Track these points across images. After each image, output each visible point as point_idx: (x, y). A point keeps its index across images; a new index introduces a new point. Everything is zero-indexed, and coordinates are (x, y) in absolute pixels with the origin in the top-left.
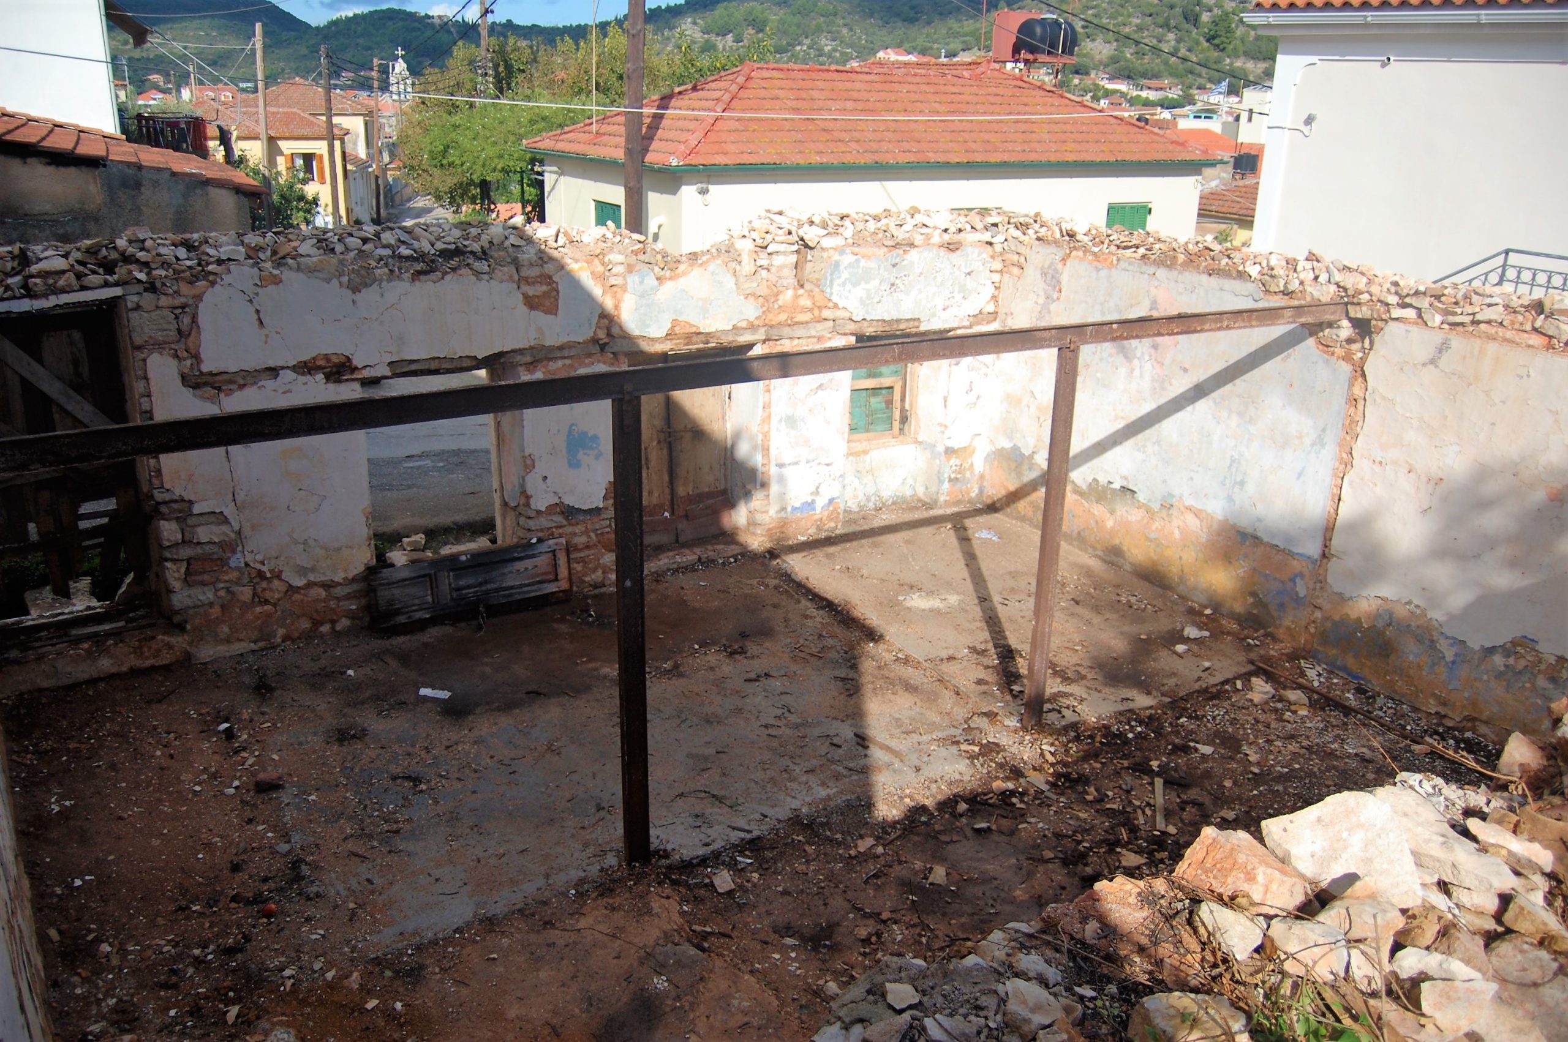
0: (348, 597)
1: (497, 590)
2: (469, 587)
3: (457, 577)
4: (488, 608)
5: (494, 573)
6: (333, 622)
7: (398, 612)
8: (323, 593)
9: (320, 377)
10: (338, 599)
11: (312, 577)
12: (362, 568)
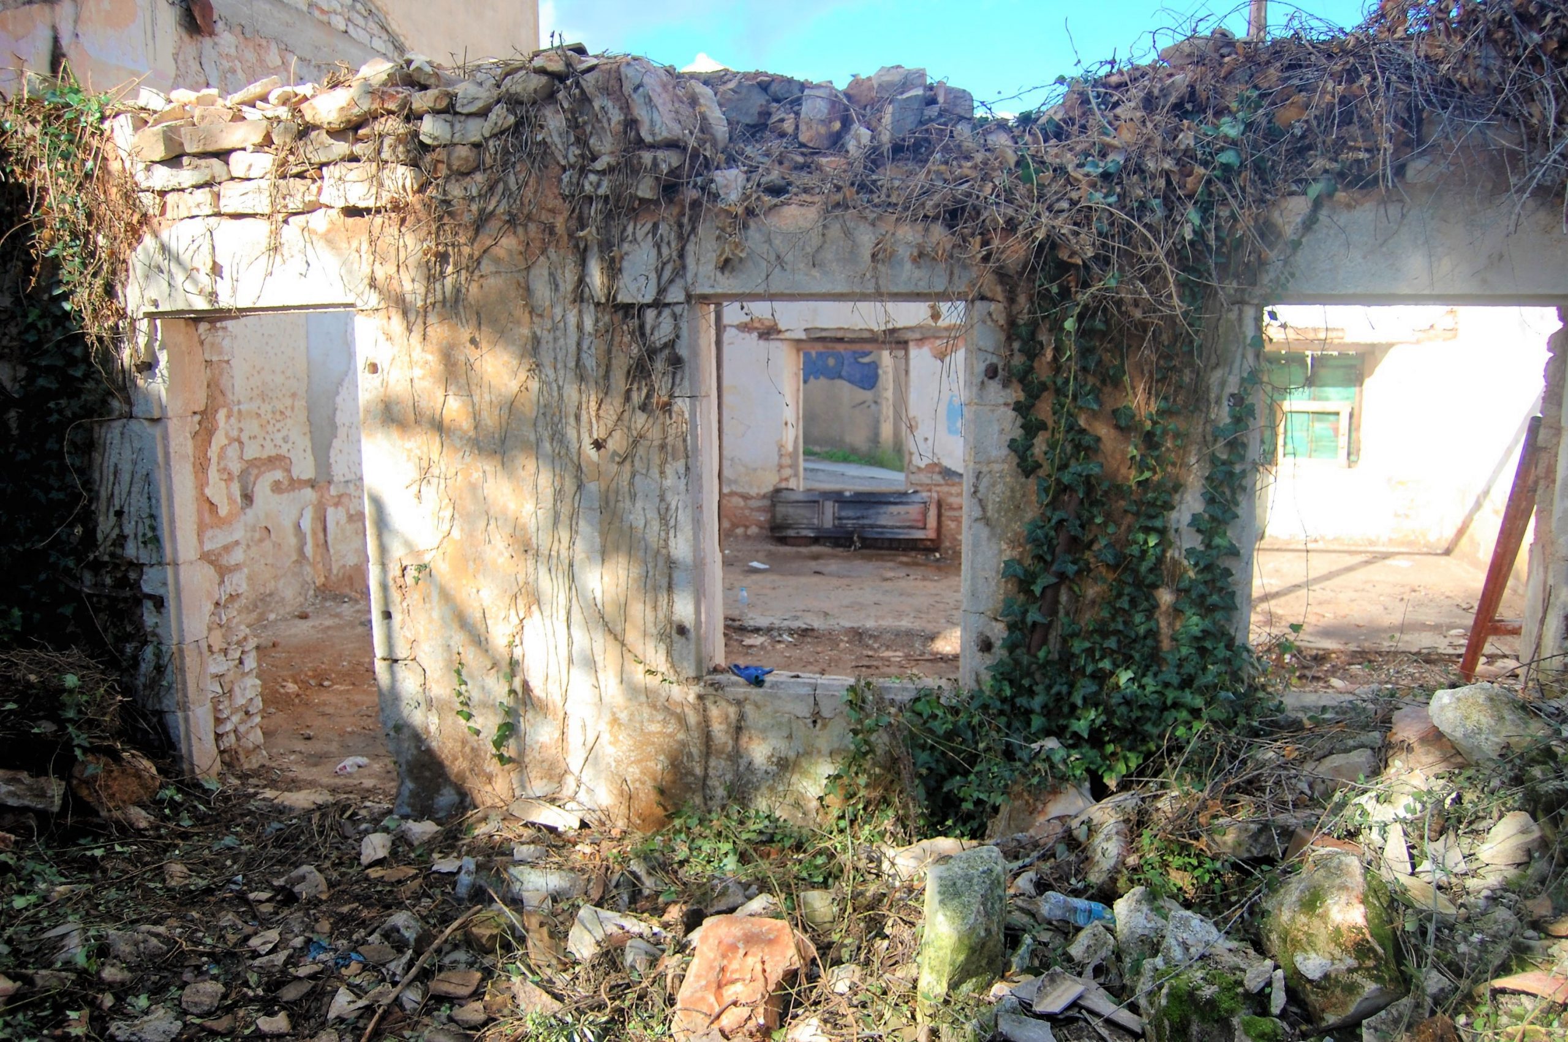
0: (759, 509)
1: (872, 526)
2: (848, 518)
3: (840, 509)
4: (863, 539)
5: (871, 511)
6: (746, 527)
7: (789, 527)
8: (741, 503)
9: (755, 335)
10: (752, 509)
11: (734, 488)
12: (771, 488)
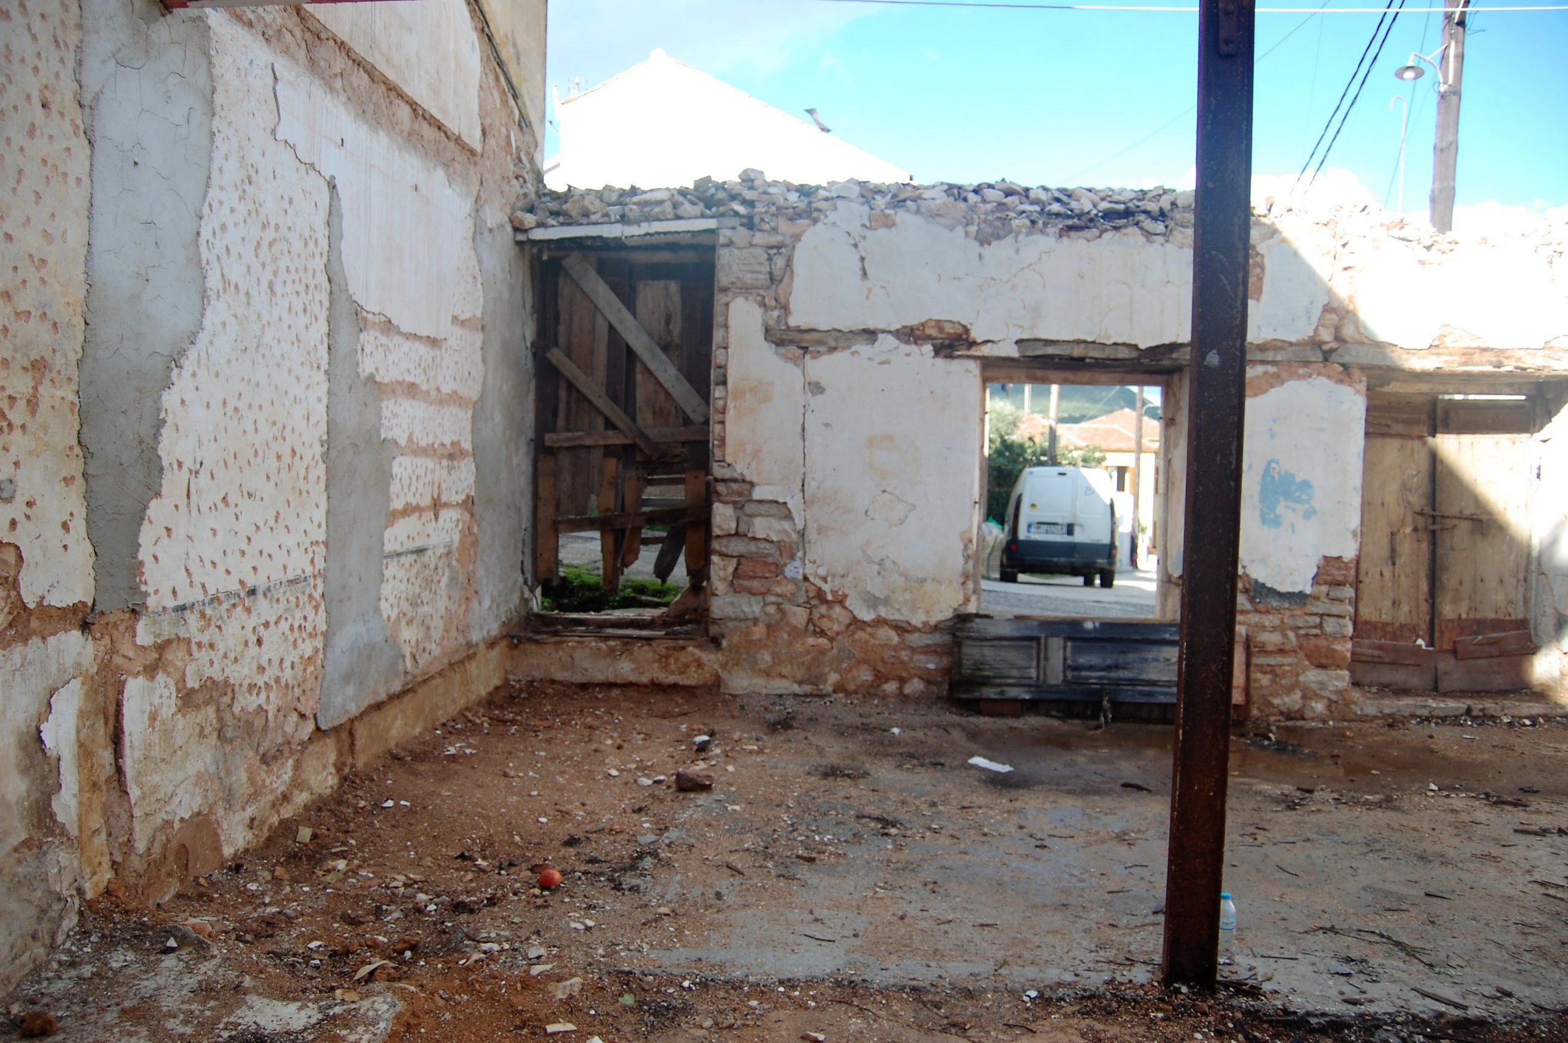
0: (926, 650)
1: (1133, 682)
2: (1091, 668)
3: (1076, 651)
4: (1116, 705)
5: (1131, 656)
6: (902, 681)
7: (986, 682)
8: (895, 639)
9: (928, 348)
10: (913, 650)
11: (883, 612)
12: (949, 614)
